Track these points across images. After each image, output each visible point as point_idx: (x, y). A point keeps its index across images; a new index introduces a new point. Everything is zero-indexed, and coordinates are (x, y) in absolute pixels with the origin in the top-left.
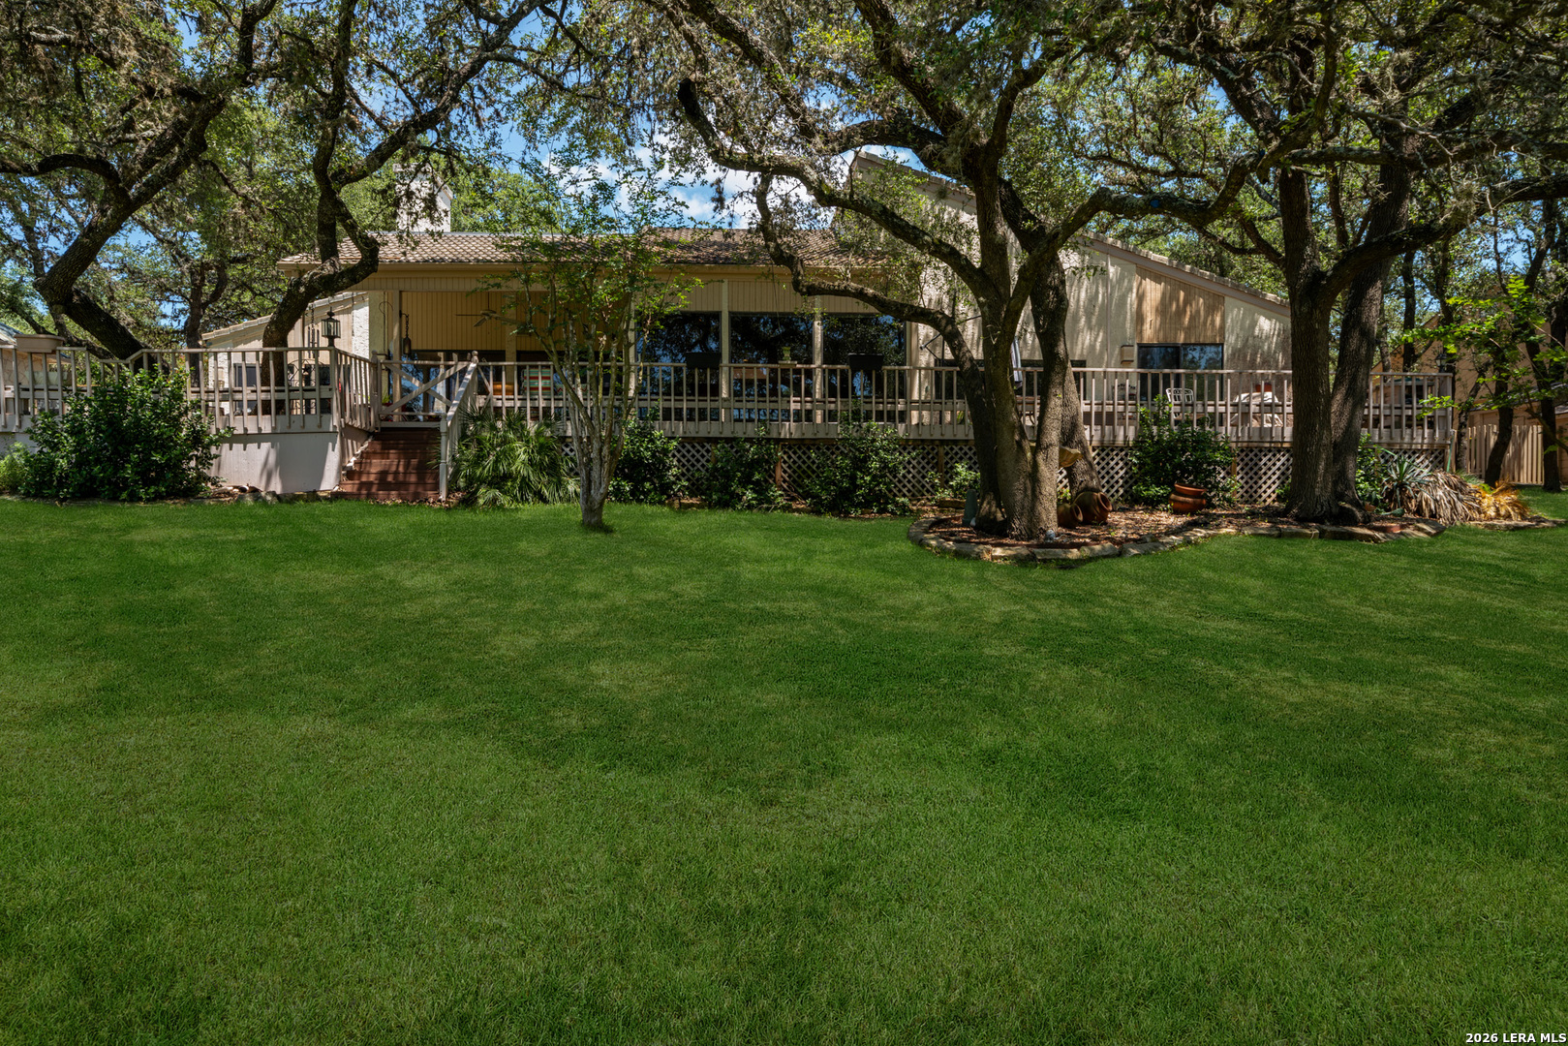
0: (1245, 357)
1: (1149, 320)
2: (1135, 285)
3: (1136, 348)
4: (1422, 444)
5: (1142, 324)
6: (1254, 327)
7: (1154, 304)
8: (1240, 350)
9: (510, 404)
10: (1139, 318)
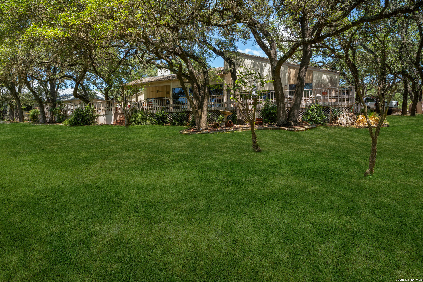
0: (319, 85)
1: (292, 79)
2: (288, 71)
3: (288, 86)
4: (345, 105)
5: (290, 80)
6: (321, 78)
7: (293, 75)
8: (317, 84)
9: (145, 107)
10: (289, 78)
